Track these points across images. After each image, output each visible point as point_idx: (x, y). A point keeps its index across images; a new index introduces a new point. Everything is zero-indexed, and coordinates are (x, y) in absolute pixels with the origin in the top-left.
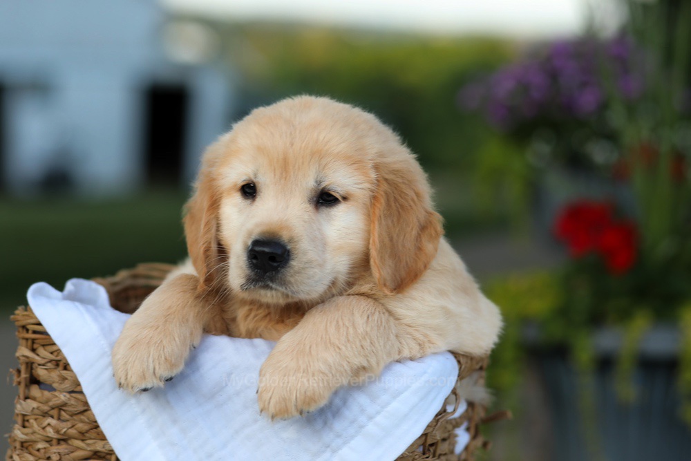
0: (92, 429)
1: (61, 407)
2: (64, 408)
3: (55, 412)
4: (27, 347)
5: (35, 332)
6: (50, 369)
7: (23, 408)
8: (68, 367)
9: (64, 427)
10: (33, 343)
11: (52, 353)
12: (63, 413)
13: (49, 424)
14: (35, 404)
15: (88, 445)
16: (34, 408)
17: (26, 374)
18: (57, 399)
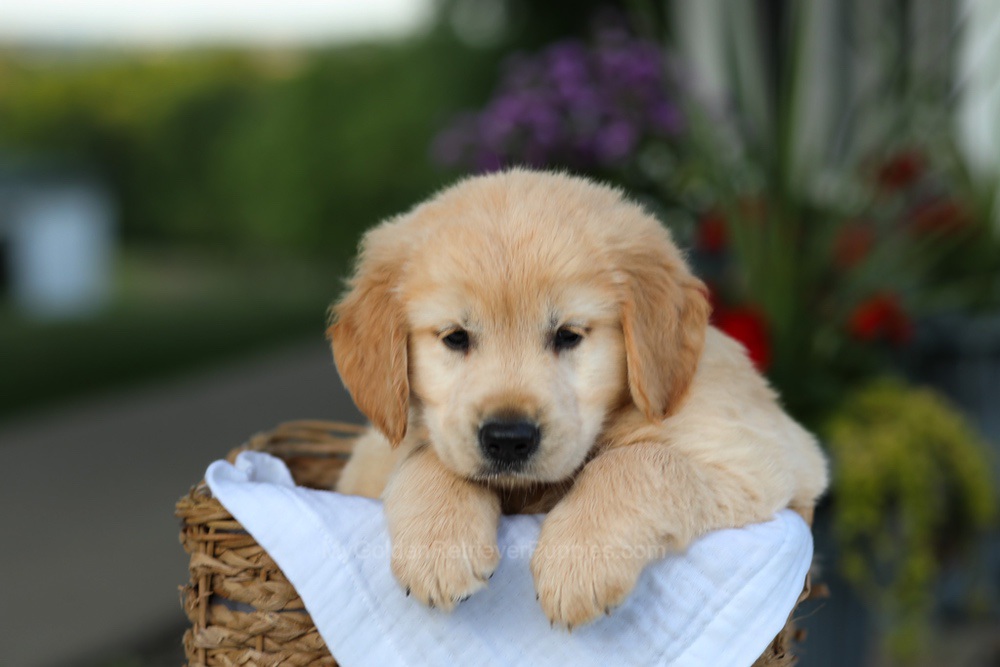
0: (314, 660)
1: (264, 635)
2: (271, 634)
3: (258, 641)
4: (206, 552)
5: (218, 531)
6: (246, 581)
7: (207, 640)
8: (273, 576)
9: (273, 661)
10: (215, 546)
11: (248, 558)
12: (268, 642)
13: (250, 659)
14: (225, 633)
16: (223, 639)
17: (206, 590)
18: (260, 622)
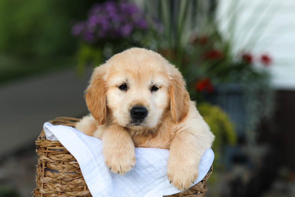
0: (76, 187)
1: (62, 180)
2: (64, 179)
3: (60, 181)
4: (45, 155)
5: (49, 150)
6: (56, 164)
7: (44, 181)
8: (65, 163)
9: (64, 187)
10: (48, 154)
11: (58, 158)
13: (57, 186)
15: (74, 193)
16: (50, 180)
17: (45, 166)
18: (61, 176)
